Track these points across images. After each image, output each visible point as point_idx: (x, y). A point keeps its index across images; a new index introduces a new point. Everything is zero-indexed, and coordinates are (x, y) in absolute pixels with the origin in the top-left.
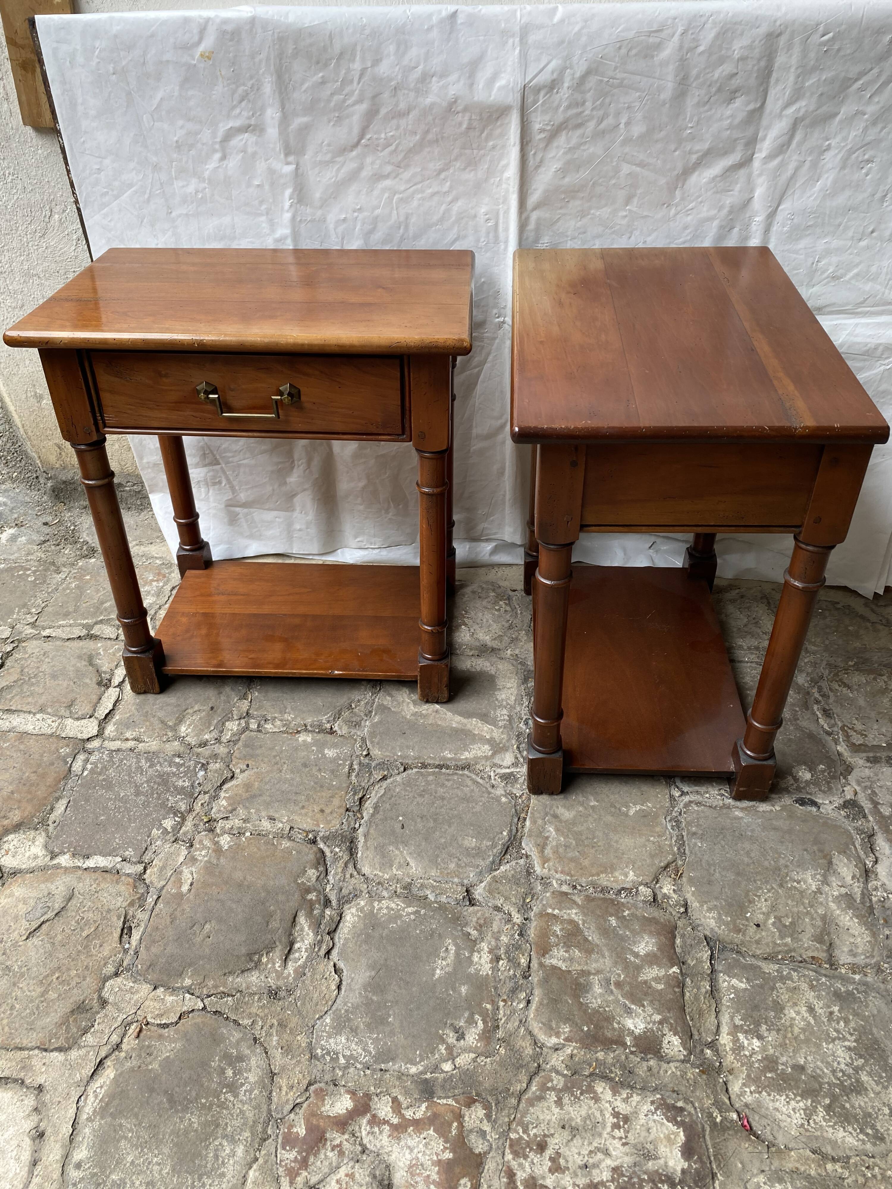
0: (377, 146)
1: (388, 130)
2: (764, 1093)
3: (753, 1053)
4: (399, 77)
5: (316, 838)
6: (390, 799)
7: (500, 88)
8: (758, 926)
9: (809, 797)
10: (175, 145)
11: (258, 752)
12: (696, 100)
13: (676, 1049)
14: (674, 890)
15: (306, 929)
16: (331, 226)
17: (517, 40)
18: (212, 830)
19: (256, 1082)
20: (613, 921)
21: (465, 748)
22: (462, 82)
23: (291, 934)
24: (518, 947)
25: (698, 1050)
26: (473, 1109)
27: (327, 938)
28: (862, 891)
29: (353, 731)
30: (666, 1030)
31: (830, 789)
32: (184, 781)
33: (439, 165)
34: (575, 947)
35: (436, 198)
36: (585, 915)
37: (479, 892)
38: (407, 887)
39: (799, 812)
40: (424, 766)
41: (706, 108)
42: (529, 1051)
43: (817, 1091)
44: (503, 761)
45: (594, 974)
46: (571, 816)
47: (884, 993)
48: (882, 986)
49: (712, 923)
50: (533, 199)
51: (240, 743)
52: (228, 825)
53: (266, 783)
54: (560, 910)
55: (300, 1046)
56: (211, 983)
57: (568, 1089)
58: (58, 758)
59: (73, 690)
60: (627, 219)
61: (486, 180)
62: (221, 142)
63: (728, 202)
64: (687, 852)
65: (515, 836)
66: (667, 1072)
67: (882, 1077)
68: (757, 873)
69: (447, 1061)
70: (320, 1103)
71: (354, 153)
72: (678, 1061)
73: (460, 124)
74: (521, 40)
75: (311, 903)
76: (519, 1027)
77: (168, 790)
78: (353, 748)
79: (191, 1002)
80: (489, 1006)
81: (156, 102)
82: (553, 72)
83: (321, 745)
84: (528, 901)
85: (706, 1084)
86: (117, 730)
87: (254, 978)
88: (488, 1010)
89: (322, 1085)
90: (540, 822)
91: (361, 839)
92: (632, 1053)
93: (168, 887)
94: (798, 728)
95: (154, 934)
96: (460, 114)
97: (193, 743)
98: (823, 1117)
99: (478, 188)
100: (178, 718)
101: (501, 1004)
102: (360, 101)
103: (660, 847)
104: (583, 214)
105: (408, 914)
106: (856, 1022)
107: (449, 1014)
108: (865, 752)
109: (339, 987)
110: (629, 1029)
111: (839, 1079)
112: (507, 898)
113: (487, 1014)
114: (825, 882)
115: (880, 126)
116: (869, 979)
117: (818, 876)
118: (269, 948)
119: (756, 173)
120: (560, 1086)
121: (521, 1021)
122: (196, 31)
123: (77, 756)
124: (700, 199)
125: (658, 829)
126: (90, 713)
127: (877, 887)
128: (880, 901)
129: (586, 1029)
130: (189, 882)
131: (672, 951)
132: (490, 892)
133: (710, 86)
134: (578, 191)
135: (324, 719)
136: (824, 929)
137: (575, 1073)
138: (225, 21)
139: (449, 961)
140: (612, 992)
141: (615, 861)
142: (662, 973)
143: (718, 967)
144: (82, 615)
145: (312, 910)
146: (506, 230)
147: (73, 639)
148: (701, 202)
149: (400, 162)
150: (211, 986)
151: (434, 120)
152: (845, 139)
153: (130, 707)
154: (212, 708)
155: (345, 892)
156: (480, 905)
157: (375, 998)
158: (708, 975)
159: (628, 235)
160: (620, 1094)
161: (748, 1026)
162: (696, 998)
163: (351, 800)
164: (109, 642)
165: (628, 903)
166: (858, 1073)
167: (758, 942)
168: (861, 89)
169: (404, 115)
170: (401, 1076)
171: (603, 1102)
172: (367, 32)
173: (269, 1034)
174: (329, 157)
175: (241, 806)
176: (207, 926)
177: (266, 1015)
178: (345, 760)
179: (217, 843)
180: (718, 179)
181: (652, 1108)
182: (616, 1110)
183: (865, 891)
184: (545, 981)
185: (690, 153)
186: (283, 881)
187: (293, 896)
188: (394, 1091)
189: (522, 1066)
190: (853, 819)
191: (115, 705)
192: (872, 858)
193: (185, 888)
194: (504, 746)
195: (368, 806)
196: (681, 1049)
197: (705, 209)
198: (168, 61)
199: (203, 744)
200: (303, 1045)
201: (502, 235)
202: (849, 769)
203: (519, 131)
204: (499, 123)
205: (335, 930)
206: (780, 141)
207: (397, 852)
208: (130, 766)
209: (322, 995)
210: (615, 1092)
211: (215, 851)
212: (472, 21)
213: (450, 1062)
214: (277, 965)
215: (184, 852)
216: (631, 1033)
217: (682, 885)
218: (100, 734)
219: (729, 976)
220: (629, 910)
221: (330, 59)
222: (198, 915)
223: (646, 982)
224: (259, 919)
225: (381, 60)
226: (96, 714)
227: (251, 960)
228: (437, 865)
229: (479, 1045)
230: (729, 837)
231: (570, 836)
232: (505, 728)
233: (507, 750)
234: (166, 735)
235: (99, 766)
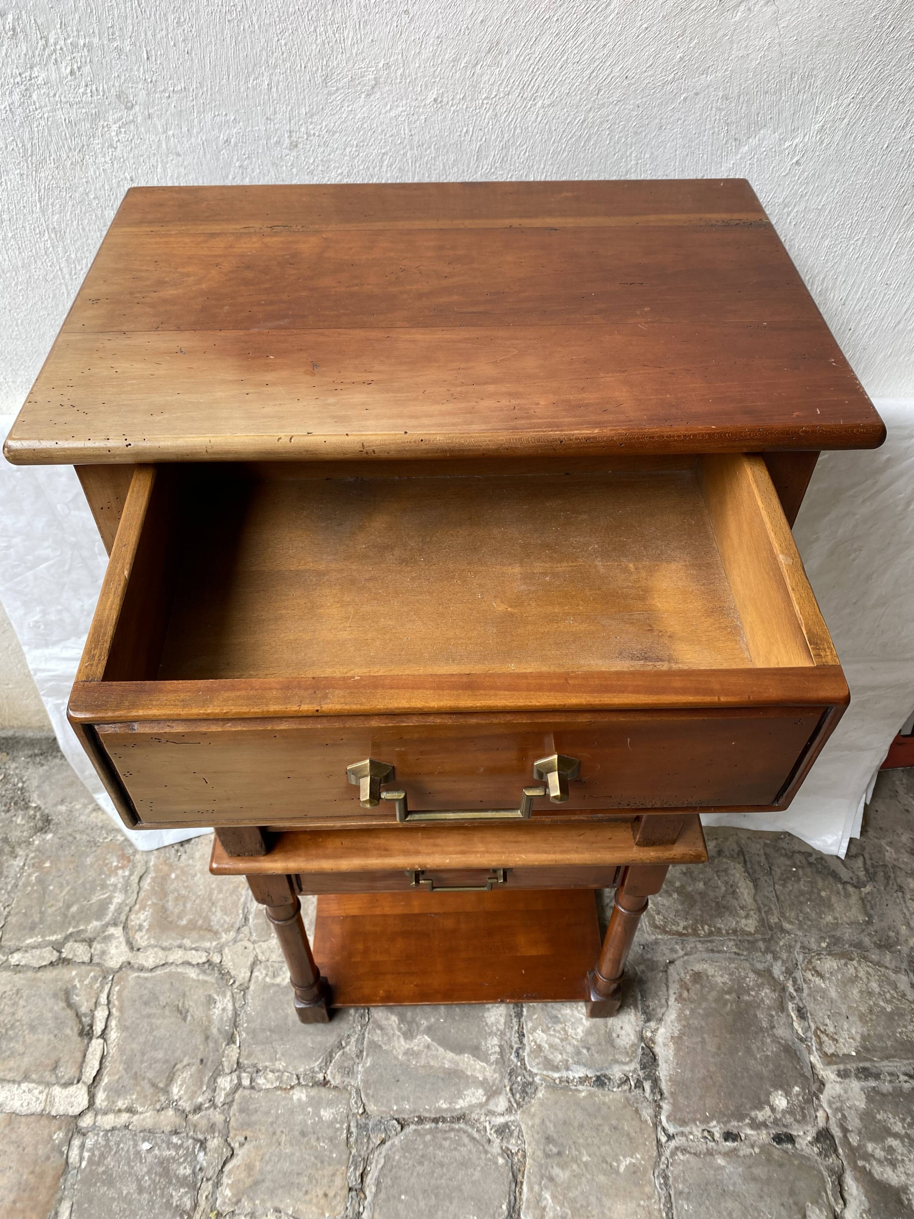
6: (391, 1171)
9: (785, 1130)
11: (254, 1118)
21: (459, 1095)
29: (347, 1080)
31: (804, 1116)
32: (185, 1168)
39: (777, 1154)
40: (421, 1120)
44: (497, 1106)
46: (566, 1176)
51: (235, 1107)
53: (267, 1163)
58: (53, 1149)
59: (55, 1047)
77: (170, 1183)
78: (348, 1104)
83: (316, 1103)
86: (108, 1098)
94: (776, 1039)
97: (188, 1109)
100: (168, 1077)
103: (649, 1212)
108: (836, 1063)
123: (72, 1142)
125: (647, 1189)
126: (77, 1075)
135: (316, 1065)
144: (50, 926)
147: (45, 966)
153: (117, 1064)
154: (202, 1061)
163: (353, 1177)
164: (83, 967)
175: (245, 1196)
178: (342, 1123)
190: (825, 1156)
191: (101, 1063)
192: (841, 1203)
194: (497, 1089)
195: (370, 1180)
199: (198, 1109)
202: (821, 1087)
208: (128, 1151)
218: (91, 1105)
226: (83, 1078)
230: (713, 1195)
231: (566, 1204)
232: (497, 1064)
233: (500, 1093)
234: (159, 1101)
235: (97, 1153)
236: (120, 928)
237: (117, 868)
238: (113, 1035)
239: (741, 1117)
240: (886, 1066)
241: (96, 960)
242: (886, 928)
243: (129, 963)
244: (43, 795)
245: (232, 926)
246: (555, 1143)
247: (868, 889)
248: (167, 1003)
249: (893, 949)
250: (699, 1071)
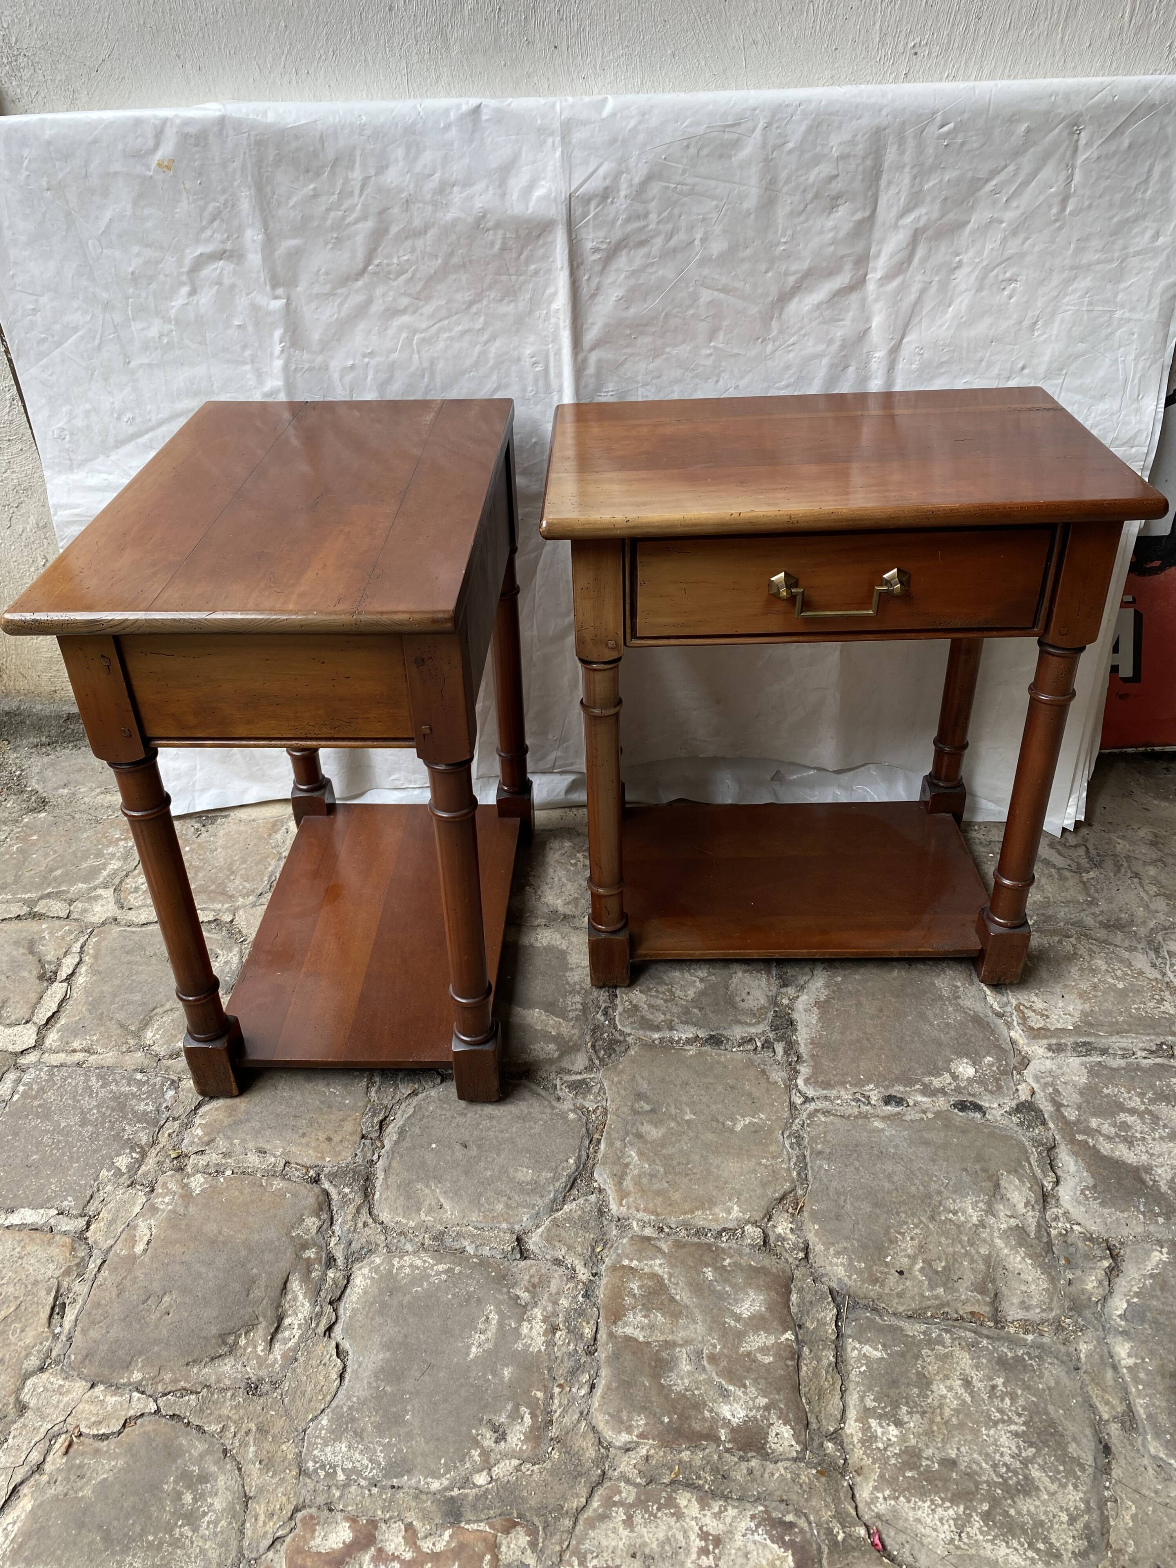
0: (389, 273)
1: (401, 253)
2: (902, 1499)
3: (888, 1445)
4: (412, 186)
5: (319, 1175)
6: (421, 1120)
7: (541, 199)
8: (901, 1273)
9: (971, 1099)
10: (130, 276)
12: (788, 208)
13: (786, 1443)
14: (791, 1229)
15: (301, 1297)
16: (336, 376)
17: (558, 139)
18: (181, 1169)
19: (224, 1510)
20: (709, 1273)
21: (524, 1049)
22: (491, 191)
23: (279, 1306)
24: (581, 1313)
25: (816, 1444)
26: (512, 1535)
27: (329, 1309)
28: (1038, 1222)
30: (773, 1418)
31: (999, 1088)
32: (147, 1104)
33: (467, 296)
34: (657, 1309)
35: (467, 338)
36: (672, 1266)
37: (534, 1242)
38: (439, 1237)
39: (958, 1119)
41: (802, 218)
42: (591, 1453)
43: (972, 1493)
44: (573, 1064)
45: (681, 1346)
46: (660, 1134)
47: (1065, 1358)
48: (1063, 1349)
49: (841, 1271)
50: (590, 336)
52: (203, 1161)
53: (256, 1105)
54: (639, 1261)
55: (285, 1458)
56: (168, 1376)
57: (641, 1503)
59: (5, 987)
60: (712, 358)
61: (530, 312)
62: (189, 272)
63: (839, 334)
64: (810, 1177)
65: (584, 1164)
66: (773, 1474)
67: (1059, 1472)
68: (903, 1203)
69: (482, 1471)
70: (308, 1536)
71: (360, 283)
72: (788, 1459)
73: (492, 244)
74: (563, 139)
75: (309, 1263)
76: (579, 1421)
77: (125, 1117)
79: (140, 1403)
80: (540, 1395)
81: (103, 224)
82: (605, 178)
84: (598, 1250)
85: (825, 1490)
86: (61, 1038)
87: (228, 1368)
88: (538, 1399)
89: (313, 1511)
90: (618, 1144)
91: (380, 1175)
92: (727, 1450)
93: (117, 1248)
94: (960, 1009)
95: (94, 1312)
96: (491, 232)
97: (162, 1053)
98: (980, 1529)
99: (520, 323)
100: (143, 1019)
101: (557, 1390)
102: (364, 218)
103: (774, 1172)
104: (655, 353)
105: (438, 1273)
106: (1026, 1399)
107: (486, 1407)
108: (1045, 1037)
109: (341, 1376)
110: (724, 1419)
111: (1002, 1477)
112: (570, 1248)
113: (537, 1406)
114: (990, 1211)
115: (1022, 237)
116: (1046, 1340)
117: (980, 1204)
118: (250, 1327)
119: (871, 297)
120: (630, 1500)
121: (581, 1413)
122: (150, 134)
123: (6, 1076)
124: (803, 332)
125: (772, 1148)
126: (27, 1017)
127: (1057, 1216)
128: (1061, 1234)
129: (666, 1420)
130: (146, 1239)
131: (785, 1311)
132: (549, 1240)
133: (804, 191)
134: (647, 325)
136: (987, 1275)
137: (651, 1481)
138: (187, 122)
139: (489, 1334)
140: (704, 1369)
141: (714, 1193)
142: (772, 1340)
143: (847, 1331)
144: (24, 887)
145: (310, 1272)
146: (559, 375)
147: (10, 919)
148: (805, 335)
149: (419, 293)
150: (168, 1380)
151: (458, 239)
152: (980, 253)
153: (80, 1006)
155: (355, 1246)
156: (536, 1258)
157: (388, 1389)
158: (833, 1342)
159: (715, 379)
160: (710, 1507)
161: (883, 1408)
162: (816, 1373)
163: (369, 1124)
164: (57, 922)
165: (730, 1248)
166: (1026, 1467)
167: (900, 1295)
168: (994, 192)
169: (420, 234)
170: (419, 1493)
171: (688, 1520)
172: (368, 132)
173: (244, 1444)
174: (327, 288)
175: (221, 1135)
176: (166, 1299)
177: (241, 1418)
179: (187, 1185)
180: (824, 306)
181: (753, 1525)
182: (705, 1529)
183: (1042, 1222)
184: (616, 1357)
185: (786, 274)
186: (271, 1234)
187: (285, 1254)
188: (408, 1515)
189: (580, 1474)
190: (1029, 1127)
191: (60, 1005)
192: (1051, 1177)
193: (139, 1248)
194: (575, 1044)
195: (391, 1131)
196: (793, 1443)
197: (810, 343)
198: (116, 173)
199: (176, 1054)
200: (290, 1457)
201: (554, 383)
202: (1025, 1062)
203: (566, 252)
204: (541, 242)
205: (340, 1299)
206: (897, 258)
207: (427, 1191)
208: (76, 1086)
209: (319, 1387)
210: (703, 1504)
211: (182, 1197)
212: (500, 117)
213: (485, 1473)
214: (260, 1348)
215: (141, 1199)
216: (727, 1423)
217: (802, 1222)
218: (38, 1045)
219: (860, 1342)
220: (731, 1257)
221: (323, 167)
222: (154, 1284)
223: (749, 1354)
224: (237, 1286)
225: (387, 166)
226: (35, 1019)
227: (225, 1343)
228: (479, 1206)
229: (525, 1447)
230: (866, 1157)
231: (657, 1162)
232: (577, 1020)
233: (579, 1050)
234: (126, 1043)
235: (35, 1087)
236: (112, 890)
237: (119, 839)
238: (81, 980)
239: (909, 1083)
240: (1117, 1042)
241: (74, 916)
242: (1117, 910)
243: (116, 920)
244: (43, 780)
245: (253, 891)
246: (648, 1100)
247: (1092, 874)
248: (155, 954)
249: (1126, 929)
250: (852, 1033)
